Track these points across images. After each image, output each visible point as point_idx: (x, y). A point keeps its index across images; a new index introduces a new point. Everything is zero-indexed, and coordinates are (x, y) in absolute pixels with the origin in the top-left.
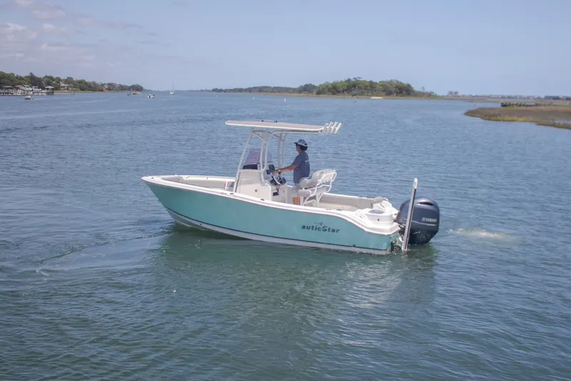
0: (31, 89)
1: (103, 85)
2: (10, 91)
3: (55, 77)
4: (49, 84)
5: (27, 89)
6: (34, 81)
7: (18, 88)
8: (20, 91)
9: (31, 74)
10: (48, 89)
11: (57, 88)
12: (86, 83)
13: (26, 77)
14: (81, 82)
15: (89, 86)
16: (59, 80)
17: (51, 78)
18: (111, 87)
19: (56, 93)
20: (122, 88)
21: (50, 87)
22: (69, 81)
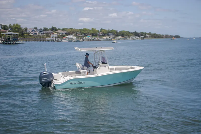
0: (135, 37)
1: (163, 35)
2: (127, 38)
3: (144, 32)
4: (142, 35)
5: (134, 37)
6: (136, 34)
7: (130, 37)
8: (131, 38)
9: (135, 31)
10: (141, 37)
11: (145, 37)
12: (157, 35)
13: (133, 32)
14: (154, 34)
15: (158, 36)
16: (146, 33)
17: (143, 33)
18: (167, 36)
19: (144, 39)
20: (171, 37)
21: (142, 36)
22: (150, 34)
